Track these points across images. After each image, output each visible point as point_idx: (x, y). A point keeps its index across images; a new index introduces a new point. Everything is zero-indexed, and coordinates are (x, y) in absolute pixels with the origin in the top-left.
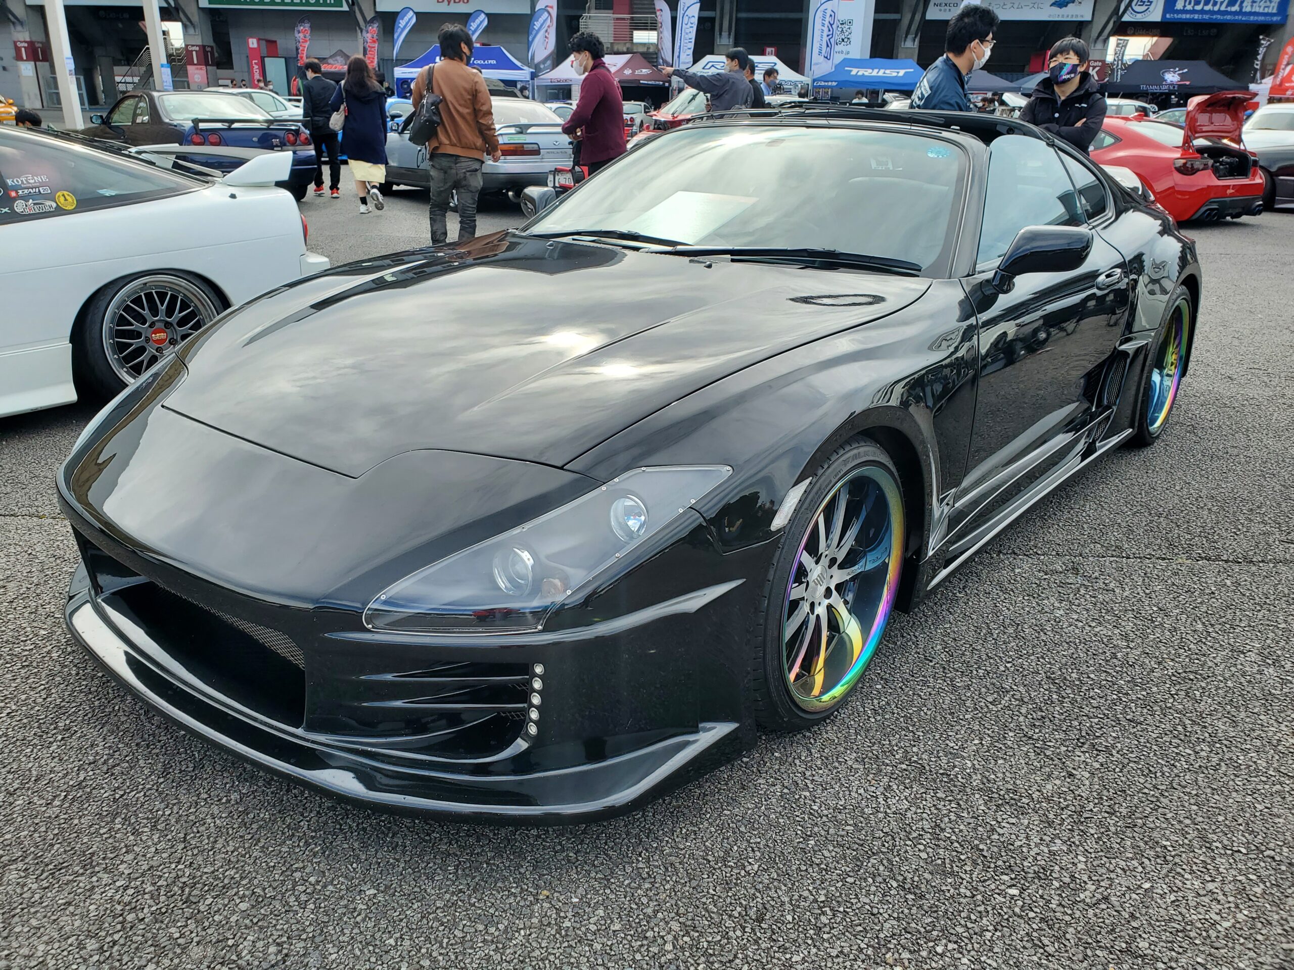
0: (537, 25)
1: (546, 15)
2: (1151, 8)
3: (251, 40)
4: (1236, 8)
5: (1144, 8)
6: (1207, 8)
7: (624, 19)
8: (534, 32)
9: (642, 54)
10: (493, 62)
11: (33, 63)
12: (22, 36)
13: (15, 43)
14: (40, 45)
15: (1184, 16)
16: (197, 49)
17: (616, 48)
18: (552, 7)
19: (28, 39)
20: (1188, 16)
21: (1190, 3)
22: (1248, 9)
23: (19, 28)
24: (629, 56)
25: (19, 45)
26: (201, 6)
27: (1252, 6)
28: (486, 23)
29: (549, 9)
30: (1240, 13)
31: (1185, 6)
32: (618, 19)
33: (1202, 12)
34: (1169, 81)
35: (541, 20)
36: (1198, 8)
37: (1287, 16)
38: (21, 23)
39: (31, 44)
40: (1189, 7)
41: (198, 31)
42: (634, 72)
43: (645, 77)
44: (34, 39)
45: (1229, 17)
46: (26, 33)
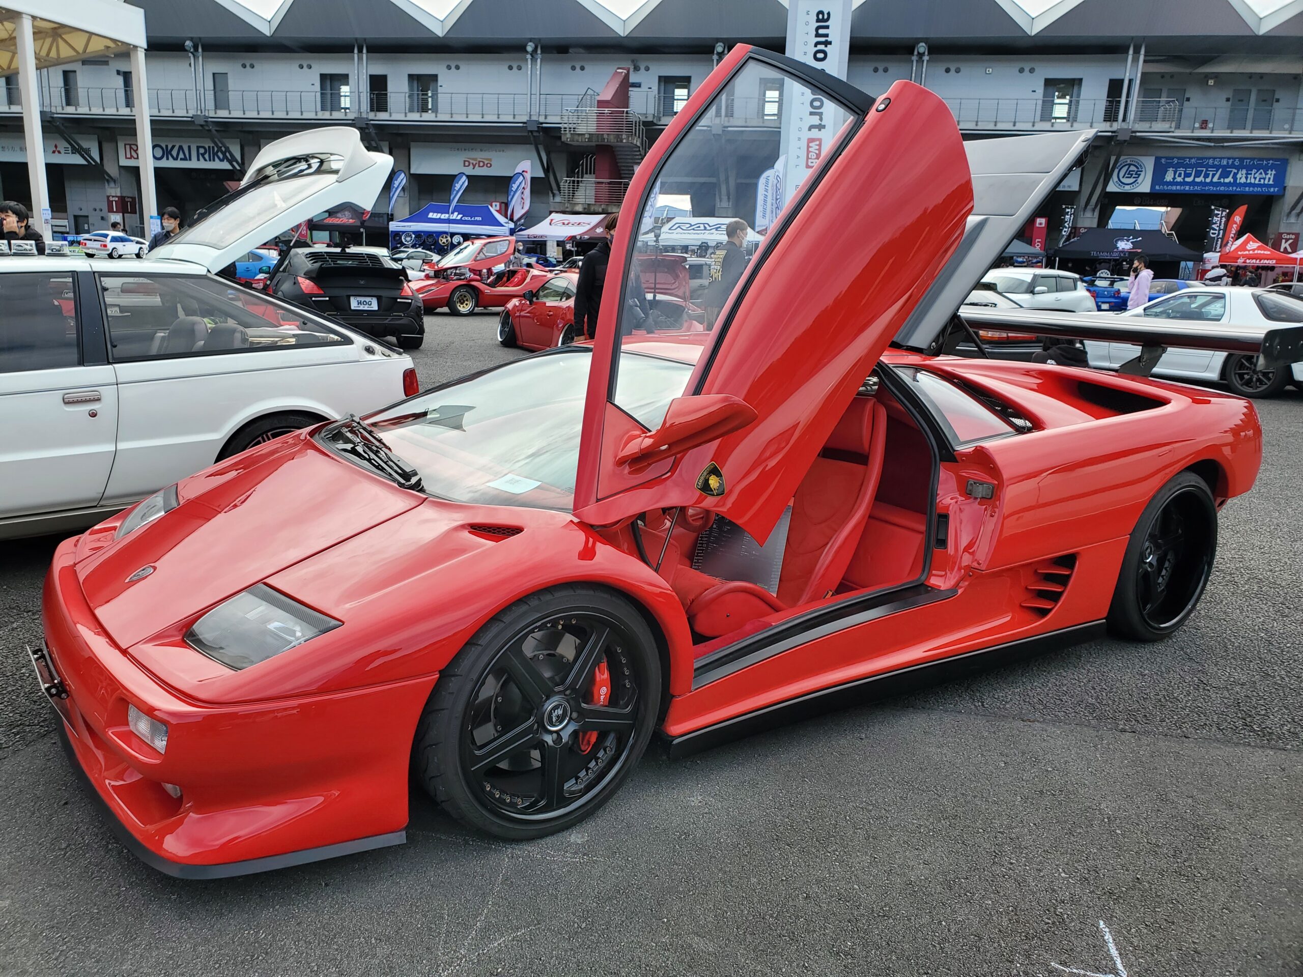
0: (515, 187)
1: (521, 178)
2: (1140, 180)
4: (1230, 179)
5: (1132, 180)
6: (1198, 180)
7: (602, 183)
8: (512, 193)
10: (479, 219)
11: (121, 214)
12: (114, 191)
14: (131, 200)
15: (1174, 188)
17: (592, 209)
18: (527, 173)
19: (119, 194)
20: (1178, 187)
21: (1180, 175)
22: (1243, 180)
23: (112, 185)
24: (602, 216)
25: (111, 199)
27: (1247, 178)
28: (466, 183)
29: (525, 175)
30: (1235, 183)
31: (1174, 178)
32: (599, 183)
33: (1193, 183)
34: (1120, 249)
35: (518, 183)
36: (1187, 180)
37: (1285, 188)
38: (115, 182)
39: (122, 199)
40: (1179, 179)
44: (124, 195)
45: (1222, 188)
46: (119, 189)
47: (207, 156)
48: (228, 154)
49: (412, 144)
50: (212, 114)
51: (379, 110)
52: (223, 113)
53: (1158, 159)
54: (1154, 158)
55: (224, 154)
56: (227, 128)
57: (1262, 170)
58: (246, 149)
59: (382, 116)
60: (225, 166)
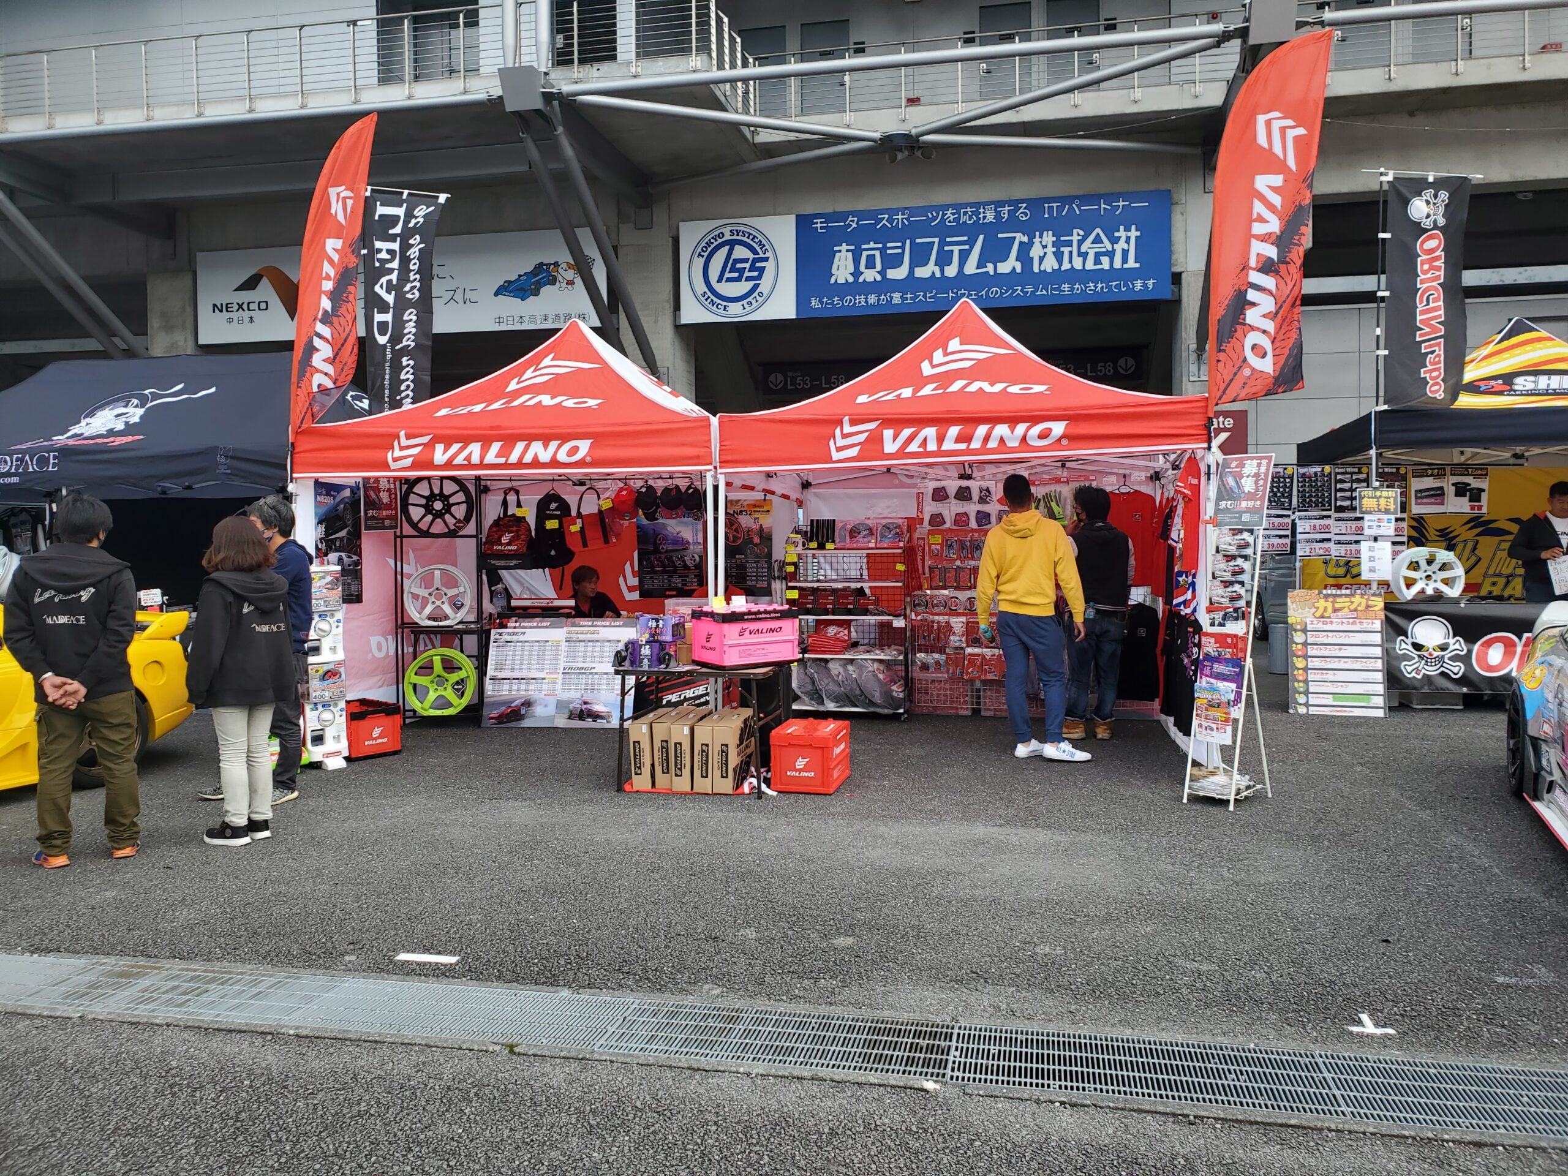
4: (1010, 265)
15: (859, 303)
20: (872, 299)
22: (1050, 264)
33: (912, 283)
45: (994, 292)
53: (804, 223)
54: (793, 217)
57: (1098, 230)
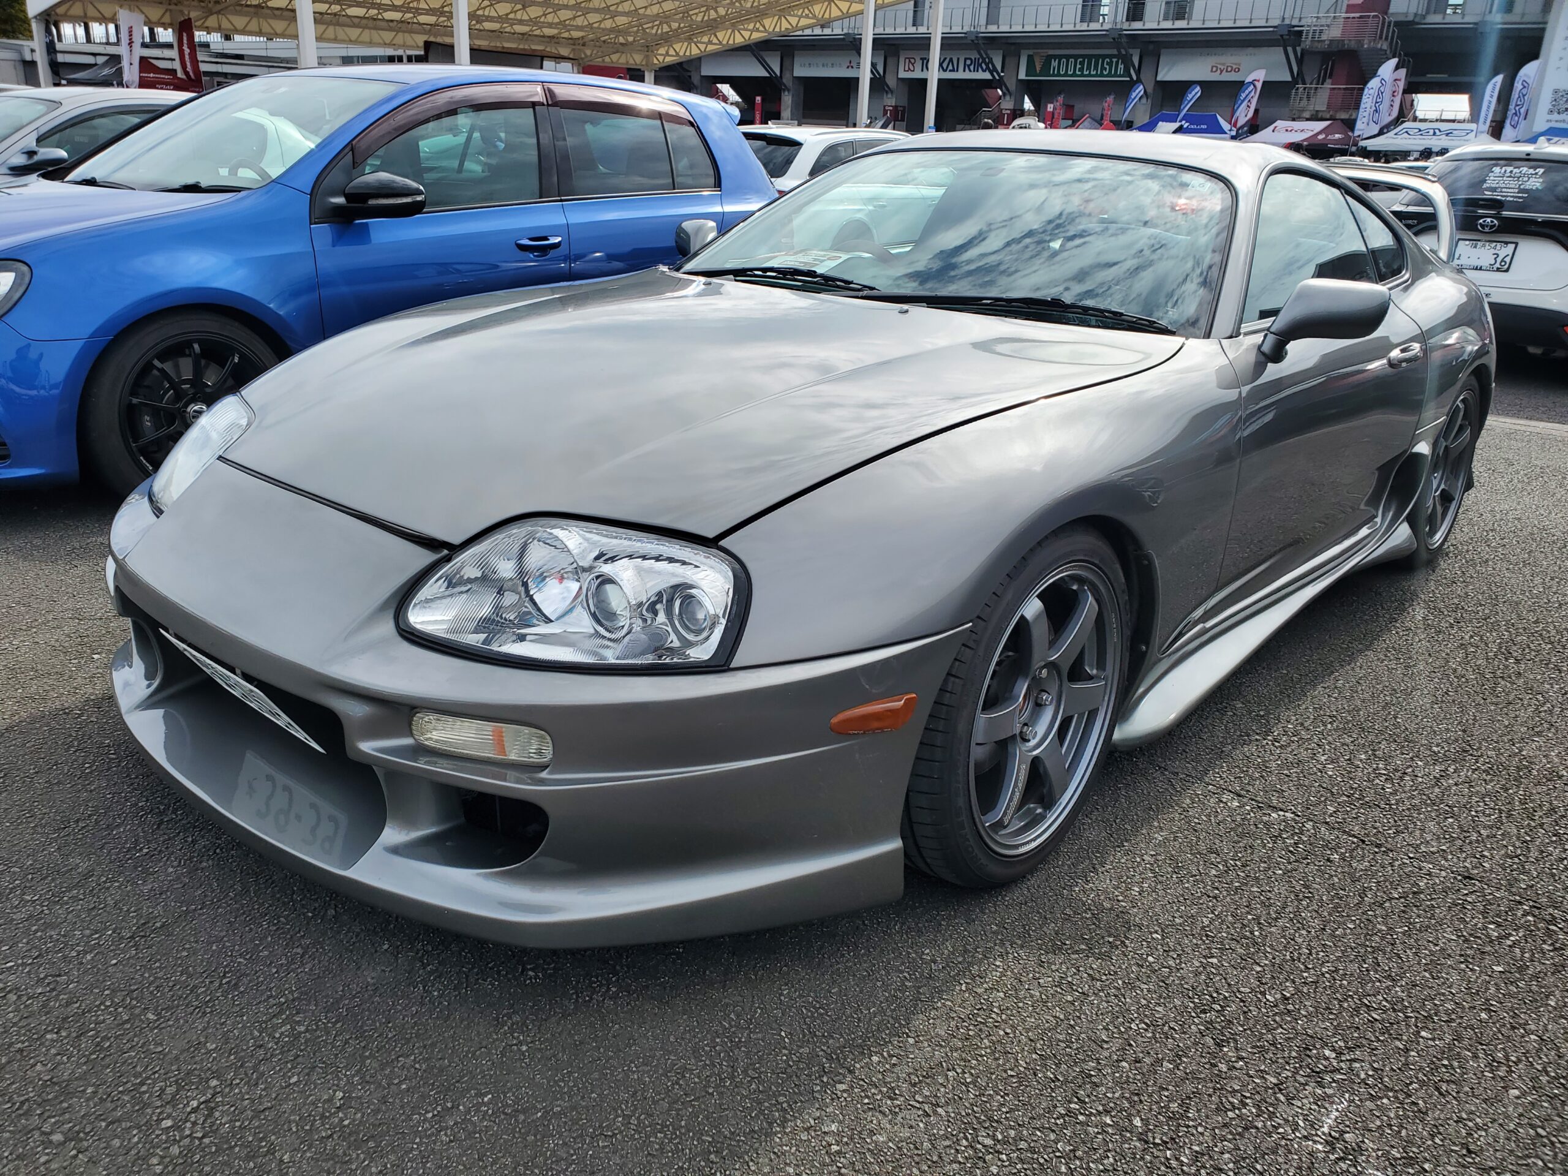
0: (1243, 95)
1: (1252, 86)
3: (1049, 105)
7: (1339, 89)
8: (1239, 102)
9: (1342, 120)
12: (890, 101)
13: (884, 107)
16: (1009, 112)
17: (1320, 115)
18: (1258, 81)
19: (893, 104)
23: (890, 96)
24: (1331, 122)
25: (887, 108)
26: (1020, 78)
29: (1256, 83)
32: (1336, 89)
35: (1247, 92)
38: (892, 92)
39: (896, 107)
41: (1013, 98)
42: (1327, 136)
43: (1337, 141)
44: (898, 105)
46: (894, 100)
47: (972, 68)
48: (990, 66)
49: (1163, 51)
50: (983, 30)
51: (1134, 20)
52: (993, 28)
55: (987, 65)
56: (994, 41)
58: (1007, 60)
59: (1137, 25)
60: (987, 76)
